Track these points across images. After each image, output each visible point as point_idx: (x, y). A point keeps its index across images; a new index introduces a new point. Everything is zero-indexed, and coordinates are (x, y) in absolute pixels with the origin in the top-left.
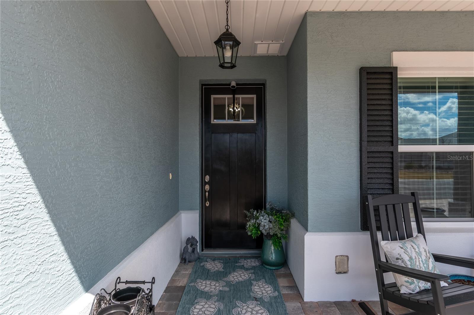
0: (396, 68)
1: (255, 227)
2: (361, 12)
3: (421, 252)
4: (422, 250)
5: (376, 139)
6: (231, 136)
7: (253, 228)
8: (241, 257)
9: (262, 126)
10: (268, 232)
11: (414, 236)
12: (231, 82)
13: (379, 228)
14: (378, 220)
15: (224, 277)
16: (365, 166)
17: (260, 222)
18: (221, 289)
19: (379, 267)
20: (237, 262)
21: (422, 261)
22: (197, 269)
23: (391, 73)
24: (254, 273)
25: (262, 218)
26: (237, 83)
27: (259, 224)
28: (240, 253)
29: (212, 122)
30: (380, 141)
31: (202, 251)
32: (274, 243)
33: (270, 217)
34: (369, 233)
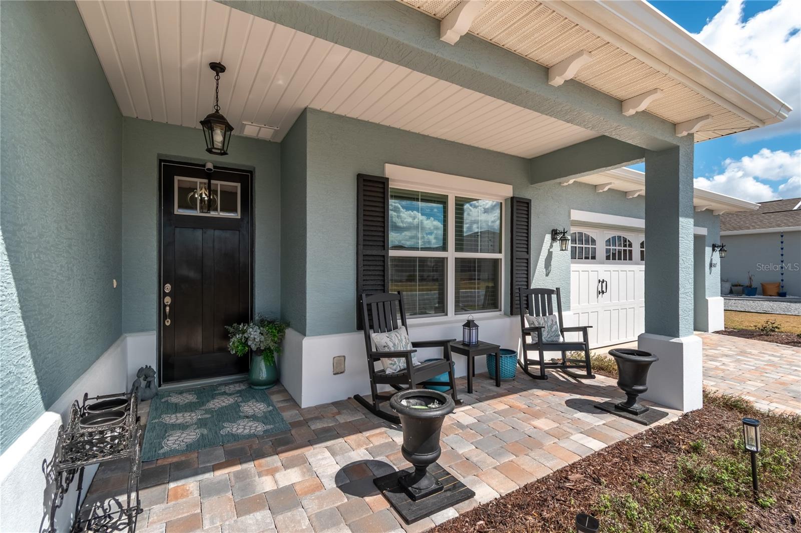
0: (388, 179)
1: (241, 343)
2: (359, 120)
3: (402, 339)
4: (403, 338)
5: (371, 243)
6: (205, 233)
7: (238, 344)
8: (220, 384)
9: (248, 223)
10: (258, 346)
11: (399, 328)
12: (206, 163)
13: (372, 327)
14: (371, 320)
15: (200, 406)
16: (361, 269)
17: (249, 335)
18: (199, 417)
19: (371, 357)
20: (215, 390)
21: (403, 346)
22: (158, 405)
23: (384, 183)
24: (240, 396)
25: (251, 330)
26: (215, 165)
27: (247, 339)
28: (218, 381)
29: (176, 213)
30: (374, 246)
31: (160, 385)
32: (266, 360)
33: (261, 328)
34: (363, 332)
